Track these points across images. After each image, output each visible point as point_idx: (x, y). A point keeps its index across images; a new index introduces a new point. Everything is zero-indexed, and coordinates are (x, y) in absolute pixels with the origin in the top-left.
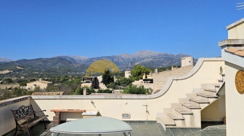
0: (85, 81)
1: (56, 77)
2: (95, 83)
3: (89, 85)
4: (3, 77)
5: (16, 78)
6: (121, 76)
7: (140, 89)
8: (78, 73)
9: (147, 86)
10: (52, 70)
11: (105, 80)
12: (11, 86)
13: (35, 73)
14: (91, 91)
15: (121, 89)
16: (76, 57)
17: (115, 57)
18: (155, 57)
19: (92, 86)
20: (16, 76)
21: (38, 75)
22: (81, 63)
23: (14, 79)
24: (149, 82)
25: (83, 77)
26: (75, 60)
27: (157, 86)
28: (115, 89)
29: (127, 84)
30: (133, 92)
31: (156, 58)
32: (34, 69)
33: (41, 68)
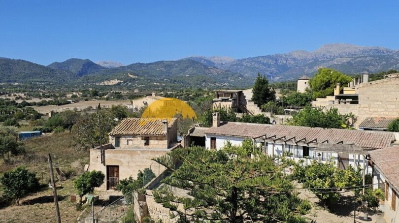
0: (220, 98)
1: (184, 91)
2: (239, 103)
3: (228, 105)
4: (110, 90)
5: (128, 91)
6: (291, 89)
7: (330, 118)
8: (218, 84)
9: (344, 109)
10: (178, 79)
11: (258, 97)
12: (119, 104)
13: (155, 84)
14: (229, 118)
15: (289, 114)
16: (216, 59)
17: (281, 57)
18: (356, 55)
19: (232, 108)
20: (128, 89)
21: (158, 87)
22: (223, 68)
23: (124, 93)
24: (348, 102)
25: (218, 90)
26: (213, 63)
27: (365, 109)
28: (278, 114)
29: (302, 105)
30: (315, 124)
31: (358, 58)
32: (153, 78)
33: (163, 77)
